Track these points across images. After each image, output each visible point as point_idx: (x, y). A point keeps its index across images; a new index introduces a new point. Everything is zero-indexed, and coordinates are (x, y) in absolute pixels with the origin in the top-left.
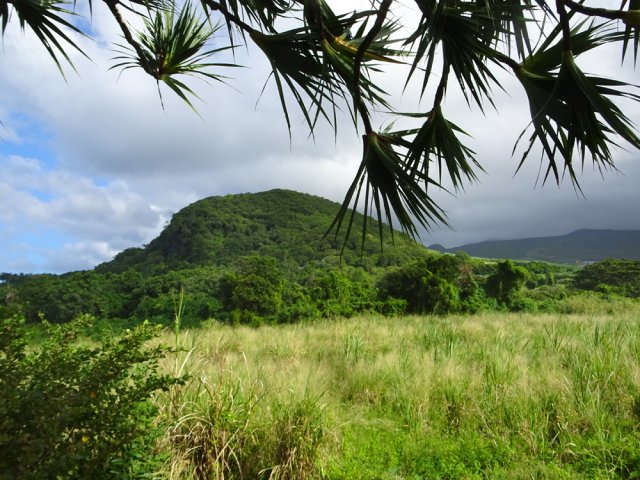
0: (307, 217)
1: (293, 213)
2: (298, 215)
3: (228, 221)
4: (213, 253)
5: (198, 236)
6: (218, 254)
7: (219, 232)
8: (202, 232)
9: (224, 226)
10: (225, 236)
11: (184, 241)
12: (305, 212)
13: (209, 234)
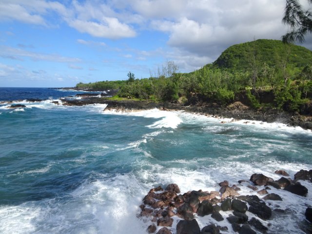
0: (270, 50)
1: (265, 49)
2: (267, 49)
3: (241, 54)
4: (235, 65)
5: (231, 60)
6: (237, 65)
7: (238, 58)
8: (232, 58)
9: (239, 56)
10: (240, 59)
11: (226, 61)
12: (270, 48)
13: (234, 59)
